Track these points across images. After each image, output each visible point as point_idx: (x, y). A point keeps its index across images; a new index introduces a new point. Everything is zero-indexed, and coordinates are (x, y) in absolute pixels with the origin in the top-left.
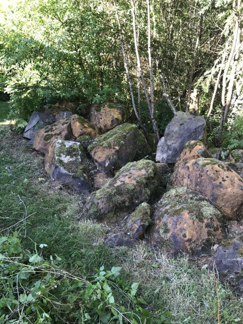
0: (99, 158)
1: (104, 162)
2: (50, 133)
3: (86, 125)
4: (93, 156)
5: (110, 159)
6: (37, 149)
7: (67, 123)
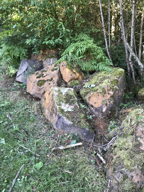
0: (95, 103)
1: (101, 108)
2: (41, 78)
3: (74, 71)
4: (88, 101)
5: (106, 105)
6: (31, 93)
7: (56, 69)
